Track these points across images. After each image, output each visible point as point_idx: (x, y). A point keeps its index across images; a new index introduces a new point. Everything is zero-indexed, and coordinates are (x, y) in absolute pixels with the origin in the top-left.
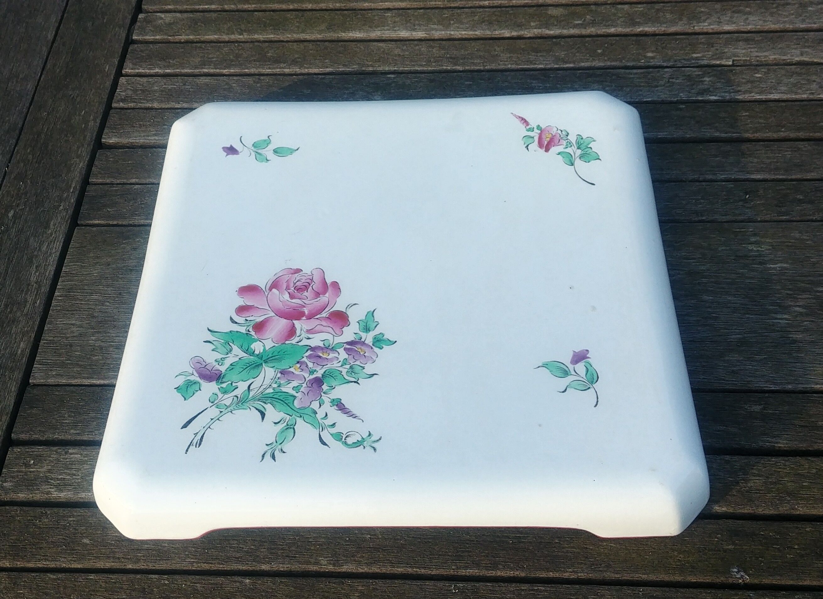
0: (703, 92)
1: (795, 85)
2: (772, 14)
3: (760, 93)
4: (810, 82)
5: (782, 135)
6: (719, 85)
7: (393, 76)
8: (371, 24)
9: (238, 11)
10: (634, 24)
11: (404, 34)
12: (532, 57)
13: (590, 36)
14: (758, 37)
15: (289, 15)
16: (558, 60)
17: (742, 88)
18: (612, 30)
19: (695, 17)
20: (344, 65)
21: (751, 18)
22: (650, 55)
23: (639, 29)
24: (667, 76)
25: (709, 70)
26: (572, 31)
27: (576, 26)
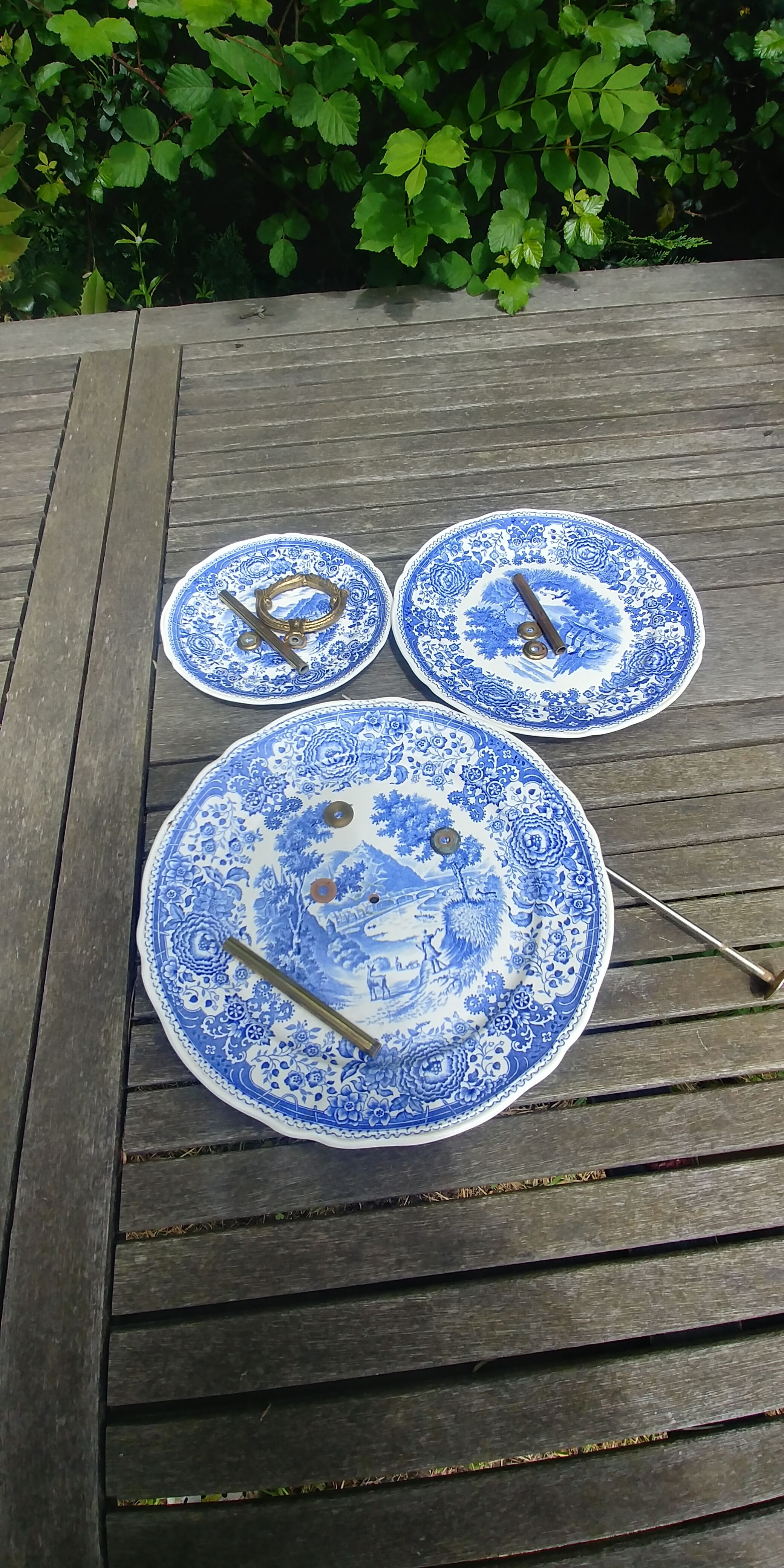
0: (600, 505)
1: (660, 496)
2: (634, 448)
3: (638, 503)
4: (669, 493)
5: (659, 531)
6: (609, 500)
7: (377, 509)
8: (351, 473)
9: (248, 472)
10: (542, 460)
11: (378, 478)
12: (476, 489)
13: (512, 470)
14: (628, 464)
15: (288, 471)
16: (494, 489)
17: (626, 501)
18: (527, 466)
19: (582, 453)
20: (338, 505)
21: (621, 451)
22: (557, 481)
23: (547, 463)
24: (573, 495)
25: (600, 489)
26: (500, 468)
27: (500, 465)
